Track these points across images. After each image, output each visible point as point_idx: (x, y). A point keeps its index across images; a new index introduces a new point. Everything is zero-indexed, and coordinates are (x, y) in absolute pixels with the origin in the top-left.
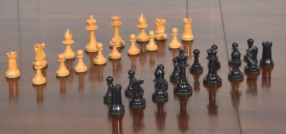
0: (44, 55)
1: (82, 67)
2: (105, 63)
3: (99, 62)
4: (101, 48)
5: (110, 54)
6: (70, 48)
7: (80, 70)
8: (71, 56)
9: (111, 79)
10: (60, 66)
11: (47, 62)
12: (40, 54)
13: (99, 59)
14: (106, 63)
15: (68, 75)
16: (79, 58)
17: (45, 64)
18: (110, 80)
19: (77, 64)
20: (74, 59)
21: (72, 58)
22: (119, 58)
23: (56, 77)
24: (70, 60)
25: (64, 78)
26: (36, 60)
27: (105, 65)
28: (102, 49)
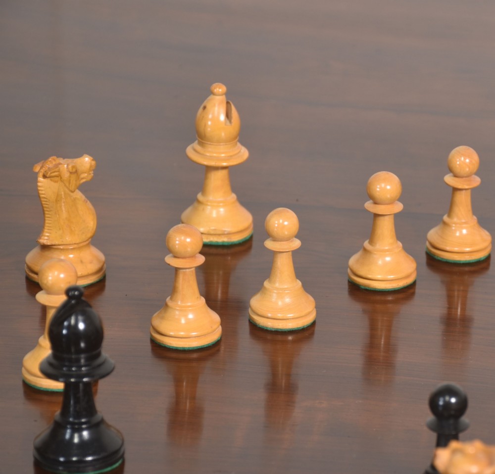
0: (89, 221)
1: (288, 300)
2: (409, 281)
3: (379, 277)
4: (391, 202)
5: (433, 235)
6: (228, 188)
7: (280, 316)
8: (227, 229)
9: (453, 400)
10: (172, 291)
11: (102, 257)
12: (64, 215)
13: (380, 262)
14: (413, 286)
15: (217, 344)
16: (273, 254)
17: (93, 267)
18: (448, 404)
19: (266, 284)
20: (245, 246)
21: (236, 239)
22: (481, 255)
23: (148, 346)
24: (225, 251)
25: (195, 355)
26: (45, 247)
27: (406, 292)
28: (399, 207)
